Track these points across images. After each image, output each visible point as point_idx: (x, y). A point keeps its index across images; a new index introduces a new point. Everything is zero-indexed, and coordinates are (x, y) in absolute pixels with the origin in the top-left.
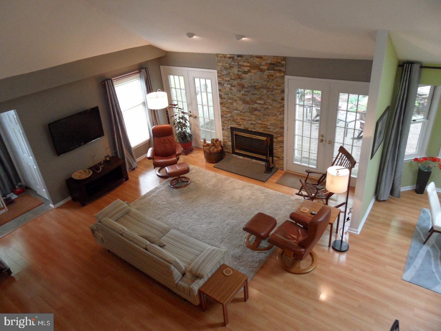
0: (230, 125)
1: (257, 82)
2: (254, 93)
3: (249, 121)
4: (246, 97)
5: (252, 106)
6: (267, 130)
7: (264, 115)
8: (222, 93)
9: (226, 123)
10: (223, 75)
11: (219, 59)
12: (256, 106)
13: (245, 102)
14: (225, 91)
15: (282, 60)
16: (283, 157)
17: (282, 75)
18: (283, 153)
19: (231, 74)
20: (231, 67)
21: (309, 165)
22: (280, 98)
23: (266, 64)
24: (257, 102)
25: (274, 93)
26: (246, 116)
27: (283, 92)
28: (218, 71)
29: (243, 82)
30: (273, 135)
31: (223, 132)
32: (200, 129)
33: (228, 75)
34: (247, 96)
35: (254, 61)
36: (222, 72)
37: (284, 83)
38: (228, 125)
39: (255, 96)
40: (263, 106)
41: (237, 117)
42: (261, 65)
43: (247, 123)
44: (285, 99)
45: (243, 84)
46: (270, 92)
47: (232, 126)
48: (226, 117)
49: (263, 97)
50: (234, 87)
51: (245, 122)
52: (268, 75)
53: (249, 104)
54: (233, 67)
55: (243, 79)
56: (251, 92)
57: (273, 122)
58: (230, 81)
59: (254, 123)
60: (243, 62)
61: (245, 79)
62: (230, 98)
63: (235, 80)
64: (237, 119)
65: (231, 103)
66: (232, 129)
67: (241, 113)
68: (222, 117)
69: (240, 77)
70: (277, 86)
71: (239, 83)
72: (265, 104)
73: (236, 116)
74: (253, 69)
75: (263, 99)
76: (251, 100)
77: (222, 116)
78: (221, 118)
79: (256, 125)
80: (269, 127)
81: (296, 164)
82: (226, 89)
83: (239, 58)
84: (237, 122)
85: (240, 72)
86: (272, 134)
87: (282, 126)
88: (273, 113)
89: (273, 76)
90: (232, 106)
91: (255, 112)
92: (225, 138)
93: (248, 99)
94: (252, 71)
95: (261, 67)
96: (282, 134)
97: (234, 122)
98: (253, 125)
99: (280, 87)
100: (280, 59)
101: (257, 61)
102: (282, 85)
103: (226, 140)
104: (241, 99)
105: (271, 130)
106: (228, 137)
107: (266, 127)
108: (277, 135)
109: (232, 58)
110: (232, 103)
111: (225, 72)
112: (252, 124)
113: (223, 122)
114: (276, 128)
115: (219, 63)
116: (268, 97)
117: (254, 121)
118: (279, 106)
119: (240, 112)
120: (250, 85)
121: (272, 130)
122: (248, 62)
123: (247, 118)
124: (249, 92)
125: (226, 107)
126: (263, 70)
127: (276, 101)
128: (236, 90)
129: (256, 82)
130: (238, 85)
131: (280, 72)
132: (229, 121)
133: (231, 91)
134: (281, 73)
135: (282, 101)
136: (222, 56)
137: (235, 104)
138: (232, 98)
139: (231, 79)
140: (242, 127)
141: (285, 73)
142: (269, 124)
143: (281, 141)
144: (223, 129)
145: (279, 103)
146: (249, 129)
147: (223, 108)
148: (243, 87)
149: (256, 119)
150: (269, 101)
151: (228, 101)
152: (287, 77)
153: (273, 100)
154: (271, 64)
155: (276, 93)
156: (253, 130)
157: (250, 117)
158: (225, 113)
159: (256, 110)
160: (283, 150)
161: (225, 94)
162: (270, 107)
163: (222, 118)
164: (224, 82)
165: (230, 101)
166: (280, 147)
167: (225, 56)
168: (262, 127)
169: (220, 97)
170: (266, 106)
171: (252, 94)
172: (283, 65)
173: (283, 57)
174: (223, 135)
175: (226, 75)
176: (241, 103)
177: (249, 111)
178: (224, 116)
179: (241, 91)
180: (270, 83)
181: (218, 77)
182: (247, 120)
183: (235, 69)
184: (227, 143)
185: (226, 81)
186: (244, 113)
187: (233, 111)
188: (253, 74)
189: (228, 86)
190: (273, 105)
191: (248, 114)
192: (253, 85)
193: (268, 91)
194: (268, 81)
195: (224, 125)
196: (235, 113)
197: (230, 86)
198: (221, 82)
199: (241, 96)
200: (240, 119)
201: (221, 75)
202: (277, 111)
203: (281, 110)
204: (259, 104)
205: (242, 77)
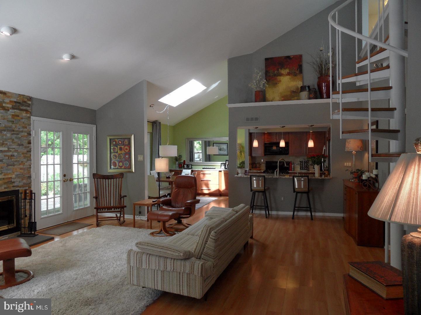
6: (11, 185)
7: (8, 165)
15: (29, 100)
17: (28, 115)
23: (11, 101)
25: (20, 136)
27: (29, 134)
30: (19, 190)
37: (30, 124)
40: (6, 154)
42: (4, 102)
44: (32, 142)
46: (15, 136)
49: (5, 143)
52: (12, 115)
57: (19, 172)
70: (23, 127)
72: (9, 151)
80: (13, 181)
86: (17, 189)
88: (19, 161)
89: (18, 116)
95: (4, 105)
96: (29, 186)
99: (26, 130)
100: (26, 98)
102: (27, 127)
105: (15, 184)
107: (10, 182)
114: (22, 180)
116: (13, 142)
118: (25, 151)
126: (6, 108)
127: (22, 145)
131: (27, 112)
141: (31, 113)
142: (14, 176)
145: (26, 147)
150: (15, 146)
152: (32, 118)
153: (19, 145)
154: (16, 102)
162: (15, 154)
168: (5, 183)
170: (10, 154)
172: (29, 106)
173: (29, 96)
180: (15, 125)
190: (19, 151)
193: (12, 134)
194: (12, 122)
202: (23, 158)
203: (28, 155)
204: (2, 151)
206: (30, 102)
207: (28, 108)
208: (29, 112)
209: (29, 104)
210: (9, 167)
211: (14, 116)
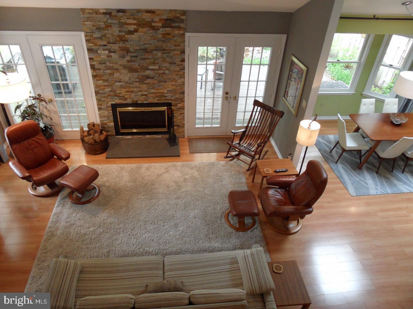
0: (111, 101)
1: (148, 44)
2: (143, 57)
3: (138, 93)
4: (133, 63)
5: (143, 74)
6: (163, 98)
7: (159, 82)
8: (95, 63)
9: (105, 100)
10: (95, 38)
11: (87, 16)
12: (148, 72)
13: (131, 70)
14: (100, 59)
16: (184, 124)
17: (182, 32)
18: (184, 120)
19: (107, 36)
20: (108, 26)
21: (203, 126)
22: (180, 59)
24: (150, 67)
25: (172, 55)
26: (134, 87)
27: (183, 52)
28: (87, 33)
29: (128, 45)
30: (171, 103)
31: (100, 112)
32: (60, 116)
33: (103, 38)
34: (135, 63)
35: (143, 17)
36: (92, 34)
37: (184, 42)
38: (108, 102)
39: (146, 60)
40: (157, 72)
41: (121, 90)
43: (135, 95)
45: (128, 47)
46: (167, 54)
47: (114, 103)
48: (104, 93)
49: (157, 62)
50: (115, 52)
51: (133, 95)
52: (163, 34)
53: (138, 72)
54: (111, 26)
55: (127, 41)
56: (139, 57)
57: (171, 88)
58: (108, 45)
59: (146, 93)
60: (127, 19)
61: (130, 41)
62: (109, 68)
63: (116, 44)
64: (121, 93)
65: (110, 74)
66: (114, 107)
67: (127, 84)
69: (123, 40)
70: (176, 45)
71: (122, 47)
72: (160, 69)
73: (120, 89)
74: (142, 27)
75: (158, 63)
76: (141, 67)
77: (97, 93)
78: (96, 95)
79: (148, 95)
80: (165, 95)
81: (198, 128)
82: (102, 56)
83: (121, 14)
84: (121, 97)
85: (122, 32)
86: (170, 102)
87: (182, 91)
88: (170, 79)
89: (169, 34)
90: (112, 77)
91: (146, 80)
92: (103, 119)
93: (136, 65)
94: (140, 30)
96: (182, 100)
97: (117, 97)
98: (144, 97)
99: (179, 48)
100: (179, 13)
101: (147, 17)
102: (181, 45)
103: (105, 122)
104: (125, 67)
105: (168, 98)
106: (108, 116)
107: (162, 95)
108: (176, 102)
109: (108, 13)
110: (112, 74)
111: (97, 35)
112: (142, 95)
113: (99, 100)
114: (174, 95)
115: (87, 21)
116: (164, 60)
117: (146, 91)
118: (178, 69)
119: (125, 83)
120: (138, 48)
121: (170, 97)
122: (135, 19)
123: (135, 89)
124: (137, 57)
125: (103, 80)
126: (156, 27)
127: (175, 63)
128: (118, 56)
129: (146, 44)
130: (120, 49)
131: (179, 29)
132: (109, 97)
133: (109, 58)
134: (181, 30)
135: (181, 63)
136: (91, 11)
137: (116, 75)
138: (112, 68)
139: (109, 43)
140: (129, 101)
141: (185, 30)
142: (165, 91)
143: (180, 107)
144: (100, 109)
145: (178, 65)
147: (98, 81)
148: (128, 51)
149: (148, 89)
150: (166, 65)
151: (105, 71)
152: (187, 35)
153: (171, 63)
155: (174, 55)
156: (145, 102)
157: (140, 87)
158: (102, 88)
159: (148, 77)
160: (184, 117)
161: (99, 64)
162: (167, 72)
163: (98, 95)
164: (96, 47)
165: (109, 71)
166: (180, 114)
167: (96, 12)
168: (157, 96)
169: (91, 68)
170: (161, 72)
171: (141, 59)
172: (182, 21)
173: (182, 10)
174: (101, 116)
175: (101, 38)
176: (125, 71)
177: (138, 80)
178: (100, 92)
179: (125, 57)
180: (166, 44)
181: (86, 41)
182: (136, 92)
183: (115, 28)
184: (108, 124)
185: (101, 45)
186: (131, 83)
187: (114, 84)
188: (142, 34)
189: (104, 52)
190: (171, 69)
191: (137, 83)
192: (143, 47)
193: (163, 53)
194: (164, 41)
195: (100, 103)
196: (117, 86)
197: (107, 52)
198: (93, 47)
199: (125, 63)
200: (125, 92)
201: (92, 38)
202: (175, 75)
203: (182, 73)
204: (153, 70)
205: (126, 38)
206: (183, 17)
207: (182, 25)
210: (160, 83)
211: (164, 35)
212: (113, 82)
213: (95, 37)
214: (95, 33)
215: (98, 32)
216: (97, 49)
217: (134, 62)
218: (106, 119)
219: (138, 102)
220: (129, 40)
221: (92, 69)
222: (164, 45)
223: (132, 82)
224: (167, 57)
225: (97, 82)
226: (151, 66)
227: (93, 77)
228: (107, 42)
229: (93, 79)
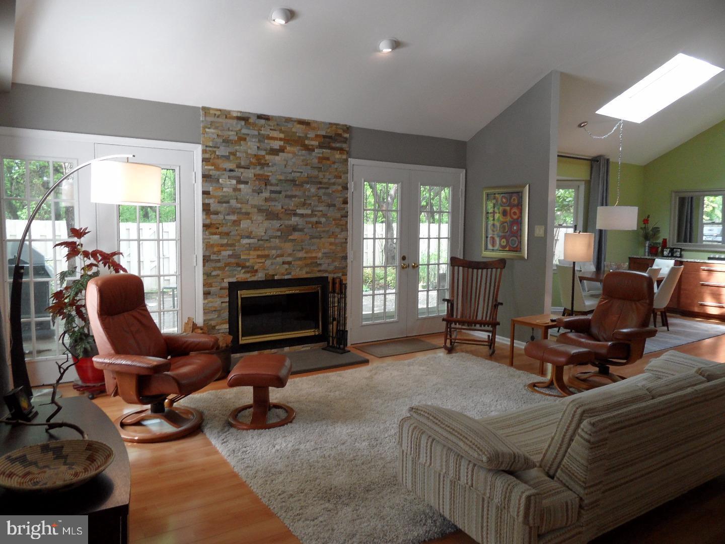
0: (229, 277)
1: (298, 172)
2: (289, 193)
3: (278, 259)
4: (273, 203)
5: (287, 222)
6: (315, 269)
7: (312, 237)
8: (211, 201)
9: (218, 275)
10: (218, 157)
11: (209, 119)
12: (294, 220)
13: (271, 215)
14: (221, 194)
15: (345, 131)
16: (346, 319)
17: (344, 157)
19: (238, 154)
20: (242, 139)
21: (385, 319)
22: (341, 199)
23: (317, 136)
24: (299, 211)
25: (331, 192)
26: (271, 248)
27: (345, 188)
28: (206, 146)
29: (267, 171)
30: (328, 277)
31: (206, 301)
33: (231, 157)
34: (276, 203)
35: (294, 130)
36: (215, 149)
37: (346, 172)
38: (223, 279)
39: (293, 199)
40: (308, 219)
41: (249, 254)
42: (307, 138)
43: (272, 264)
44: (349, 201)
45: (268, 176)
46: (323, 191)
47: (234, 280)
48: (219, 261)
49: (308, 202)
50: (246, 183)
51: (268, 262)
52: (319, 158)
53: (280, 219)
54: (245, 139)
55: (267, 165)
56: (283, 193)
57: (328, 249)
58: (236, 170)
59: (290, 259)
60: (271, 129)
61: (272, 166)
62: (233, 211)
63: (249, 169)
64: (249, 260)
65: (235, 221)
66: (234, 287)
67: (261, 242)
68: (208, 261)
69: (261, 163)
70: (336, 177)
71: (259, 175)
72: (313, 214)
73: (247, 252)
74: (291, 145)
75: (310, 204)
76: (286, 210)
77: (206, 259)
78: (204, 266)
79: (293, 263)
80: (319, 262)
81: (366, 326)
82: (225, 190)
83: (263, 122)
84: (248, 267)
85: (262, 150)
86: (325, 275)
87: (344, 255)
88: (328, 231)
89: (328, 159)
90: (237, 228)
91: (292, 235)
92: (210, 316)
93: (277, 207)
94: (288, 148)
95: (307, 142)
96: (344, 272)
97: (240, 268)
98: (286, 266)
99: (340, 181)
100: (341, 129)
101: (299, 130)
102: (343, 176)
103: (213, 323)
104: (260, 209)
105: (323, 268)
106: (220, 310)
107: (314, 263)
109: (244, 118)
110: (236, 223)
111: (222, 151)
112: (284, 263)
113: (207, 275)
114: (333, 261)
115: (209, 128)
116: (319, 200)
117: (290, 255)
118: (338, 215)
119: (258, 240)
120: (282, 178)
122: (281, 131)
123: (274, 252)
124: (280, 192)
125: (220, 234)
126: (310, 147)
127: (334, 205)
128: (251, 190)
129: (295, 172)
130: (255, 178)
131: (341, 152)
132: (227, 268)
133: (237, 193)
134: (343, 154)
135: (342, 206)
136: (218, 113)
137: (245, 224)
138: (238, 211)
139: (239, 166)
140: (260, 276)
141: (349, 154)
142: (320, 255)
144: (206, 294)
145: (339, 209)
146: (276, 278)
147: (211, 236)
148: (267, 182)
149: (294, 251)
150: (322, 208)
151: (227, 217)
152: (351, 161)
153: (329, 206)
154: (324, 137)
155: (334, 192)
156: (286, 277)
157: (281, 248)
158: (216, 249)
159: (295, 229)
161: (219, 202)
162: (323, 220)
163: (207, 263)
164: (218, 173)
165: (233, 217)
167: (226, 114)
168: (307, 265)
169: (204, 210)
170: (314, 219)
171: (286, 197)
172: (345, 140)
173: (346, 125)
174: (206, 311)
175: (227, 158)
176: (259, 218)
177: (279, 234)
178: (213, 257)
179: (262, 192)
180: (323, 173)
181: (204, 160)
182: (274, 257)
183: (252, 143)
184: (217, 328)
185: (225, 170)
186: (267, 240)
187: (239, 241)
188: (290, 155)
189: (230, 181)
190: (328, 215)
191: (277, 241)
192: (290, 177)
193: (319, 188)
194: (319, 169)
195: (209, 282)
196: (244, 246)
197: (234, 182)
198: (211, 173)
199: (260, 203)
200: (255, 257)
201: (213, 156)
202: (335, 226)
203: (343, 222)
204: (302, 216)
205: (266, 161)
206: (346, 135)
207: (344, 146)
208: (345, 151)
209: (346, 138)
210: (313, 240)
211: (322, 159)
212: (238, 237)
213: (218, 155)
214: (219, 148)
215: (224, 146)
216: (219, 175)
217: (276, 201)
218: (217, 316)
219: (275, 277)
220: (270, 164)
221: (205, 213)
222: (321, 175)
223: (268, 238)
224: (325, 194)
225: (210, 239)
226: (299, 209)
227: (205, 228)
228: (237, 165)
229: (203, 231)
